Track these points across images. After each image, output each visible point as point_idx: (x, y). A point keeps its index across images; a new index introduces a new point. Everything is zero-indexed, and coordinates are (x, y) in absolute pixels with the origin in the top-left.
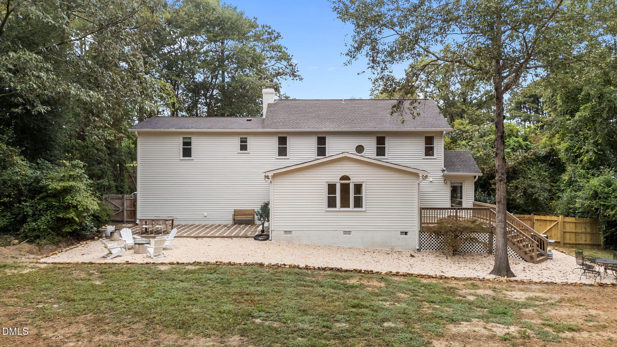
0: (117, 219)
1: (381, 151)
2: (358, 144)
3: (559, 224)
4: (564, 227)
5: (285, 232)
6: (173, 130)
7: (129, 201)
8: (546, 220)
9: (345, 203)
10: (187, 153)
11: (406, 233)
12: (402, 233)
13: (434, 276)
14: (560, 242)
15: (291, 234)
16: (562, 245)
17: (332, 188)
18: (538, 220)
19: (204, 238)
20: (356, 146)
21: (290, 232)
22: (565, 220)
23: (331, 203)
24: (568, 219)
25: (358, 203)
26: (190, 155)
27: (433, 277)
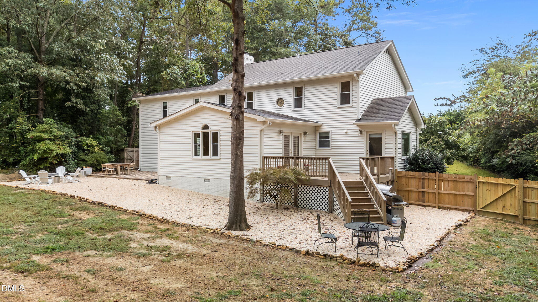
1: (299, 103)
2: (278, 97)
3: (517, 189)
4: (525, 195)
5: (167, 177)
7: (136, 153)
8: (497, 184)
9: (206, 153)
14: (518, 216)
15: (171, 179)
16: (521, 221)
18: (484, 183)
20: (276, 99)
21: (170, 177)
22: (525, 185)
25: (215, 153)
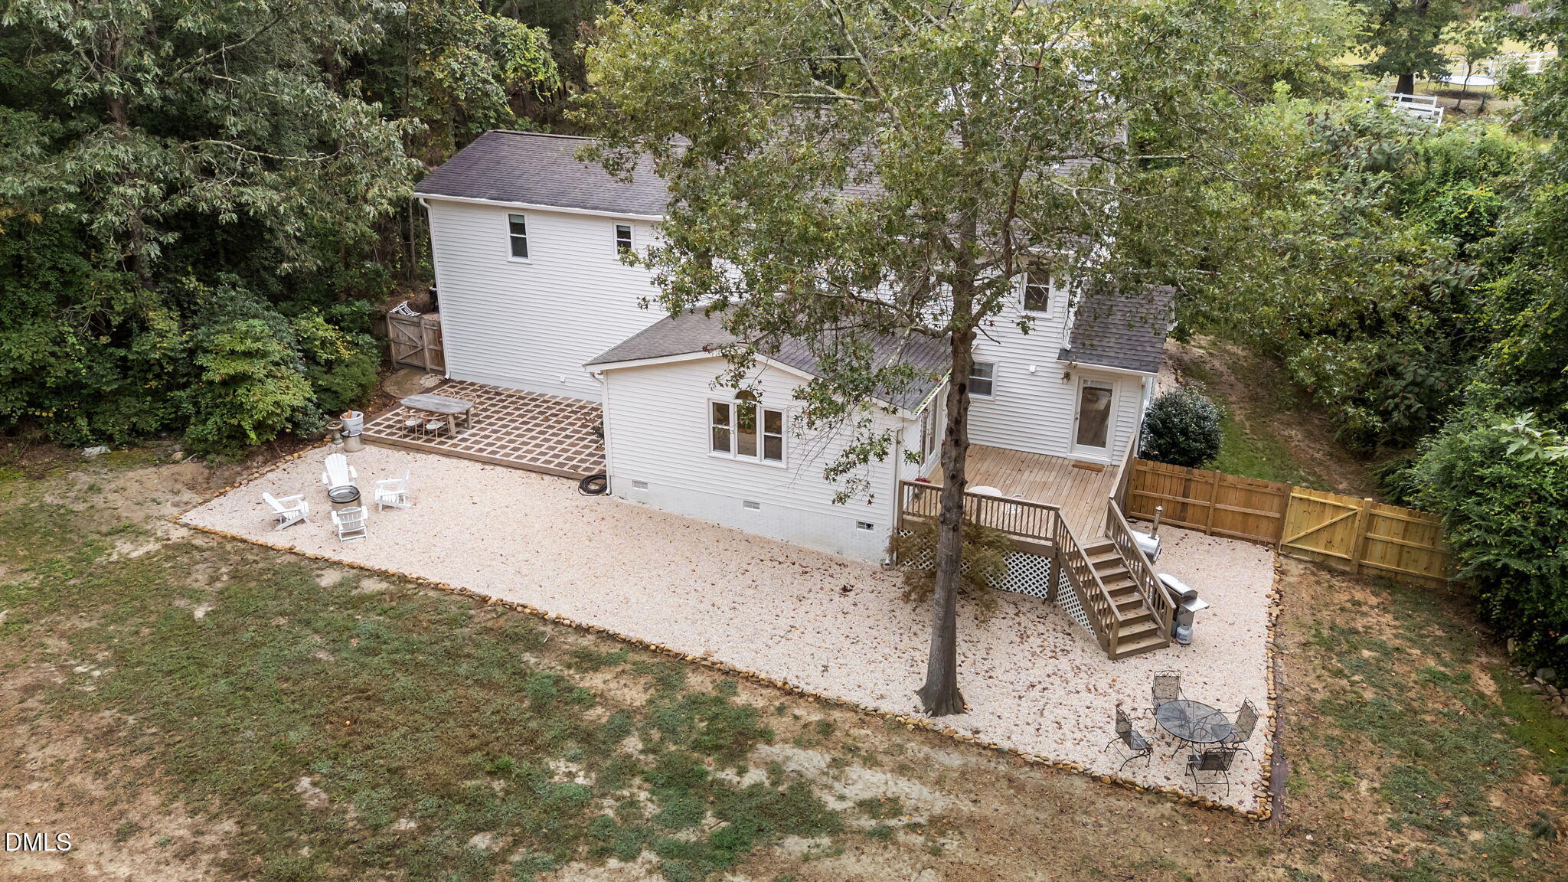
0: (416, 362)
3: (1358, 517)
4: (1369, 527)
5: (635, 482)
6: (484, 201)
7: (430, 333)
8: (1325, 504)
9: (747, 449)
10: (519, 248)
11: (869, 526)
12: (861, 524)
13: (780, 684)
14: (1349, 561)
15: (646, 488)
17: (721, 412)
18: (1302, 499)
19: (498, 468)
21: (644, 484)
22: (1377, 511)
23: (721, 442)
24: (1386, 511)
25: (774, 450)
26: (525, 255)
27: (775, 686)
